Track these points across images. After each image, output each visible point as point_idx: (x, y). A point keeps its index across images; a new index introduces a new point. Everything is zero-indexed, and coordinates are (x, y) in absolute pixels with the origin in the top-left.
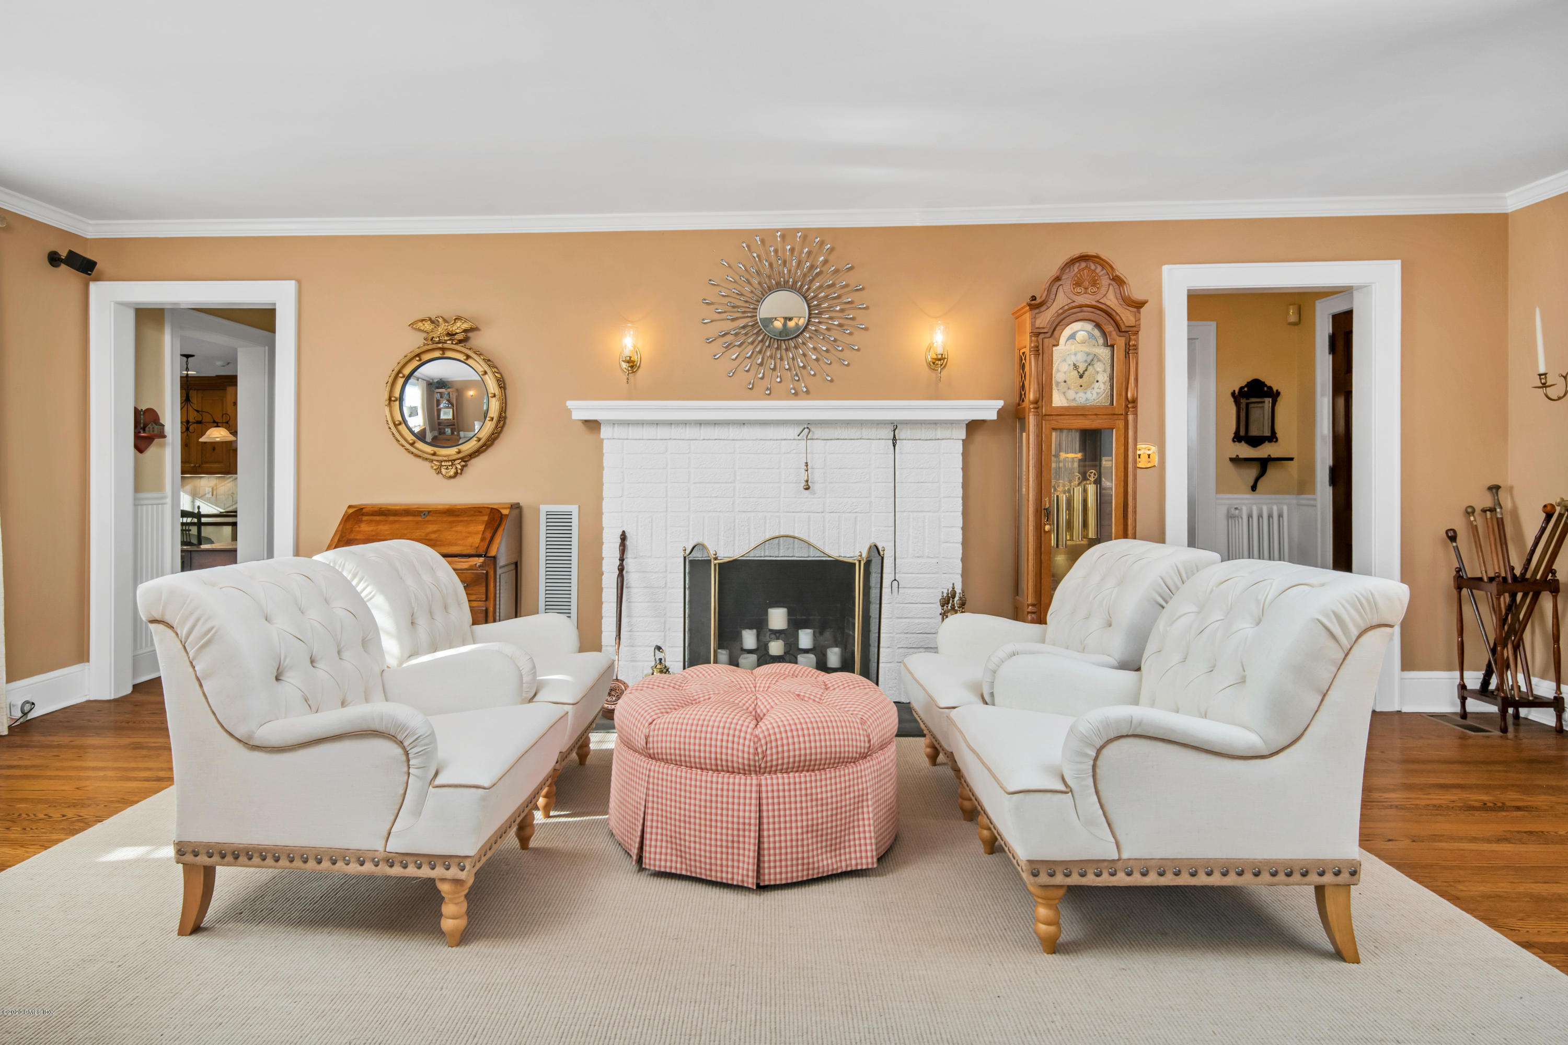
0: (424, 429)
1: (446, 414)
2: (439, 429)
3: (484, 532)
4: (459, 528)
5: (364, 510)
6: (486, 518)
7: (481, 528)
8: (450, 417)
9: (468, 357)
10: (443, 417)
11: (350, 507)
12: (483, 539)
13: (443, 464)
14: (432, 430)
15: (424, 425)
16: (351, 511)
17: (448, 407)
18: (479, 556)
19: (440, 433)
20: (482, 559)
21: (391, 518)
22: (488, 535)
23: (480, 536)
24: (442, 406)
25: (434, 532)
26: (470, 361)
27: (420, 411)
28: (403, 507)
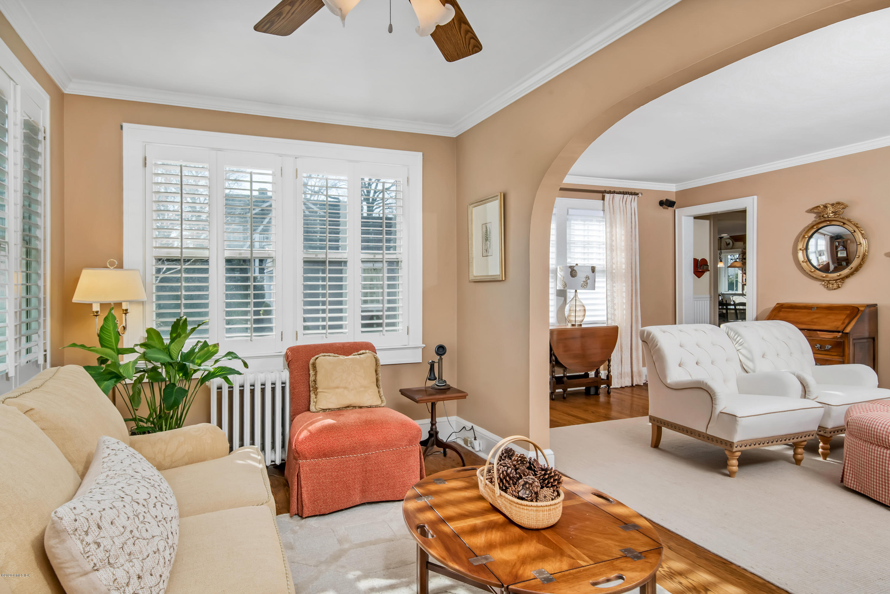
0: (828, 264)
1: (842, 254)
2: (838, 262)
3: (845, 319)
4: (831, 317)
5: (783, 306)
6: (848, 312)
7: (844, 317)
8: (845, 255)
9: (844, 224)
10: (839, 255)
11: (778, 304)
12: (843, 323)
13: (830, 282)
14: (833, 263)
15: (828, 260)
16: (778, 306)
17: (843, 250)
18: (839, 332)
19: (839, 265)
20: (840, 334)
21: (797, 310)
22: (847, 321)
23: (842, 322)
24: (839, 249)
25: (816, 318)
26: (845, 226)
27: (825, 253)
28: (803, 305)
